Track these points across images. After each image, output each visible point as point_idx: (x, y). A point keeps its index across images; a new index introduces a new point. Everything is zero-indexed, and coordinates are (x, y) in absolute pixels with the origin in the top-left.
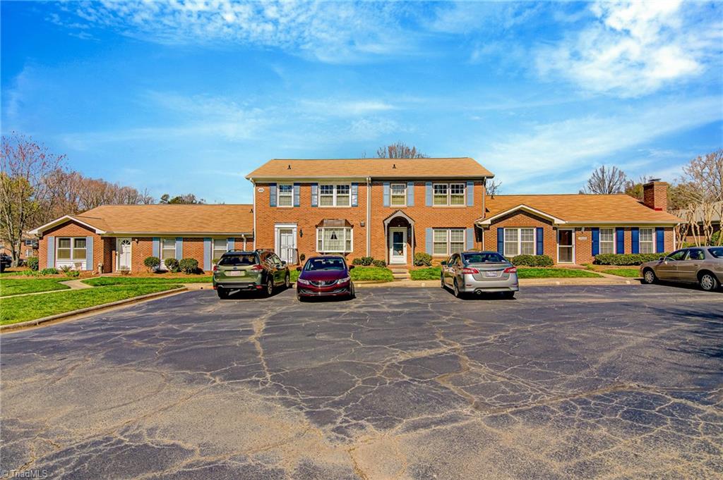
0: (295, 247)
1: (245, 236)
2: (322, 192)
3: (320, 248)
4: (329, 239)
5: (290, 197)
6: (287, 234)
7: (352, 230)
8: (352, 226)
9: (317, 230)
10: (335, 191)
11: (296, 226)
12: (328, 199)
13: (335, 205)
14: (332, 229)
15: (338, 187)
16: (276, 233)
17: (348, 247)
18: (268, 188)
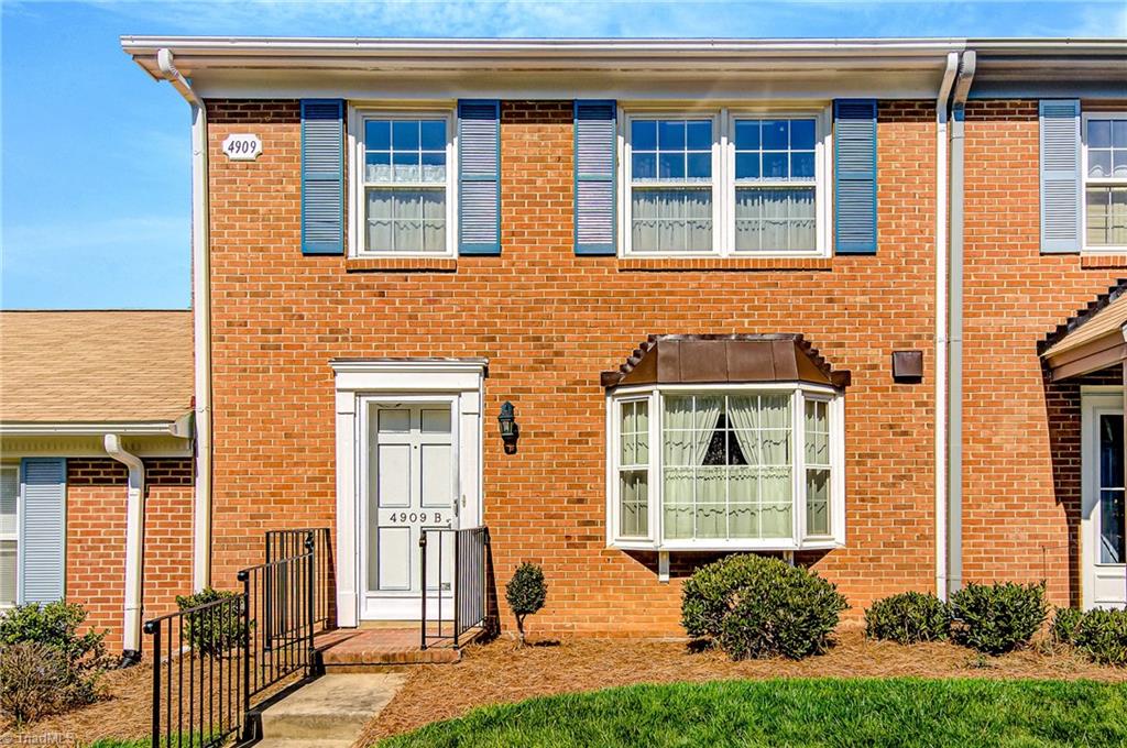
0: (471, 519)
1: (129, 443)
2: (641, 167)
3: (635, 517)
4: (694, 461)
5: (436, 195)
6: (415, 436)
7: (836, 408)
8: (842, 382)
9: (613, 407)
10: (723, 154)
11: (473, 380)
12: (685, 210)
13: (724, 245)
14: (706, 402)
15: (745, 136)
16: (344, 427)
17: (818, 518)
18: (292, 132)
